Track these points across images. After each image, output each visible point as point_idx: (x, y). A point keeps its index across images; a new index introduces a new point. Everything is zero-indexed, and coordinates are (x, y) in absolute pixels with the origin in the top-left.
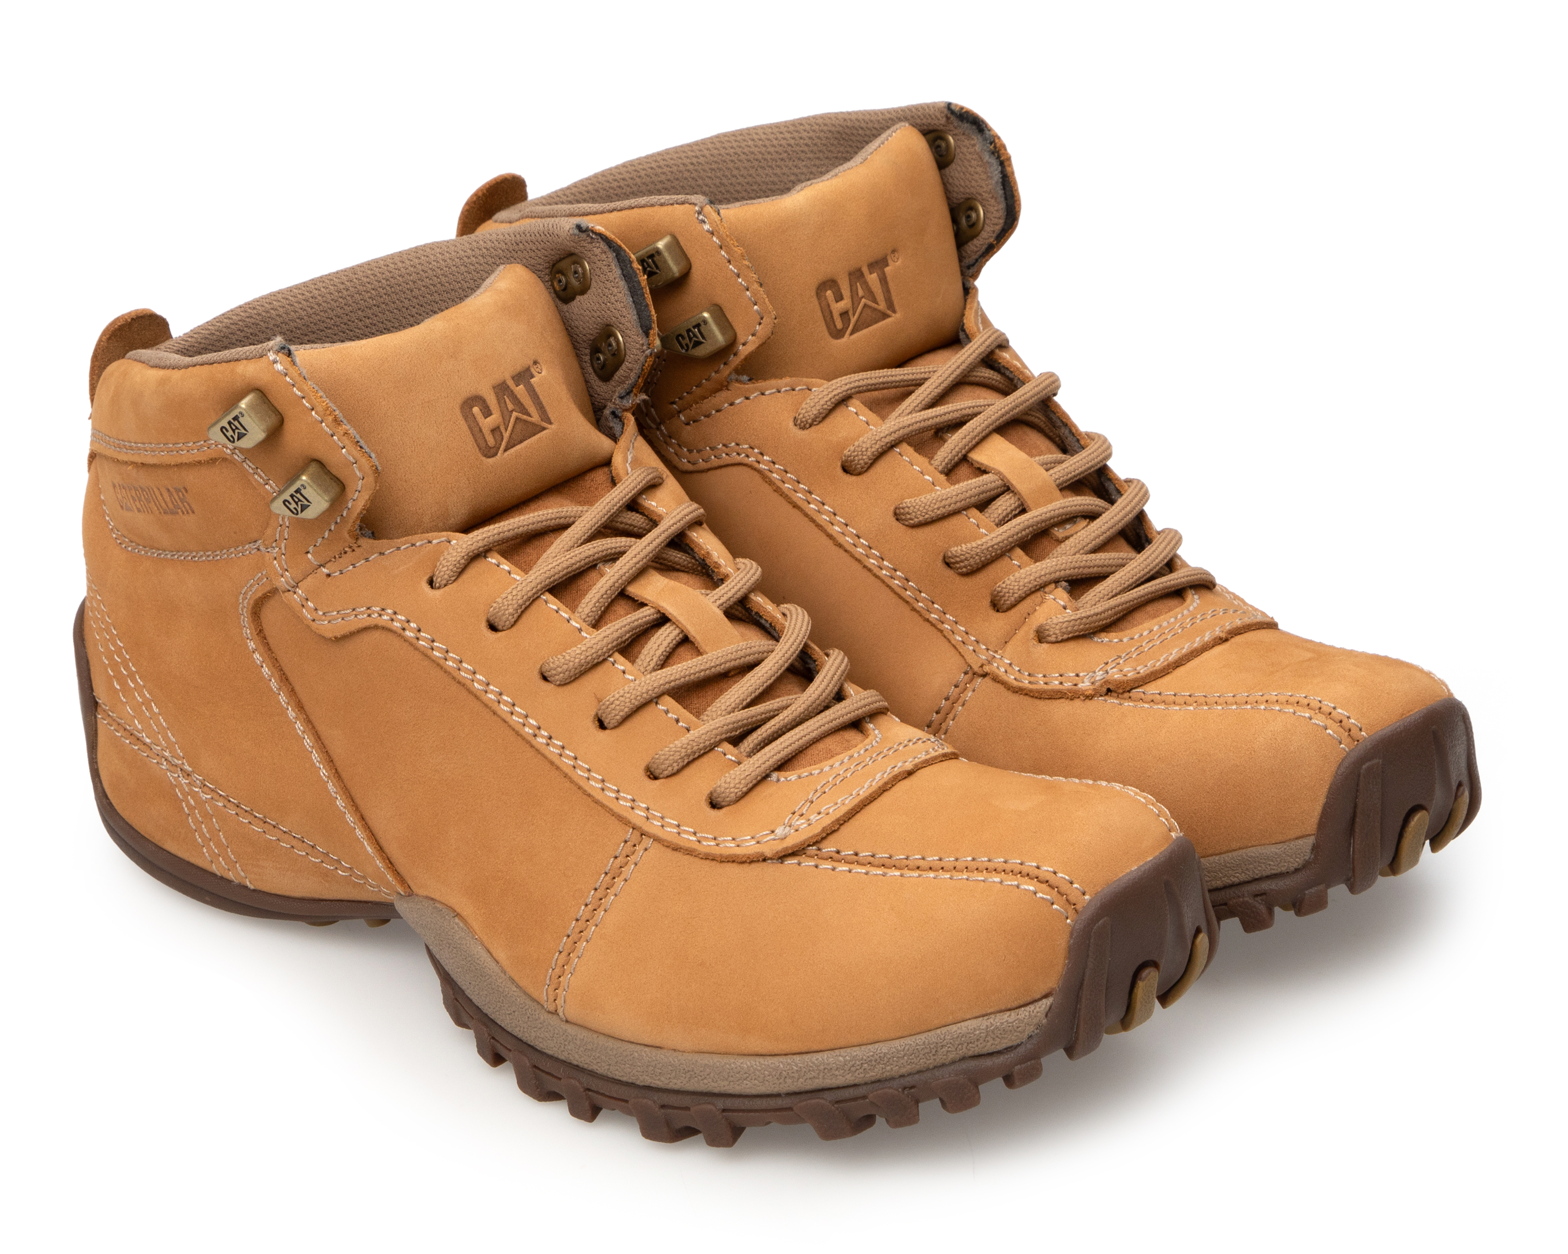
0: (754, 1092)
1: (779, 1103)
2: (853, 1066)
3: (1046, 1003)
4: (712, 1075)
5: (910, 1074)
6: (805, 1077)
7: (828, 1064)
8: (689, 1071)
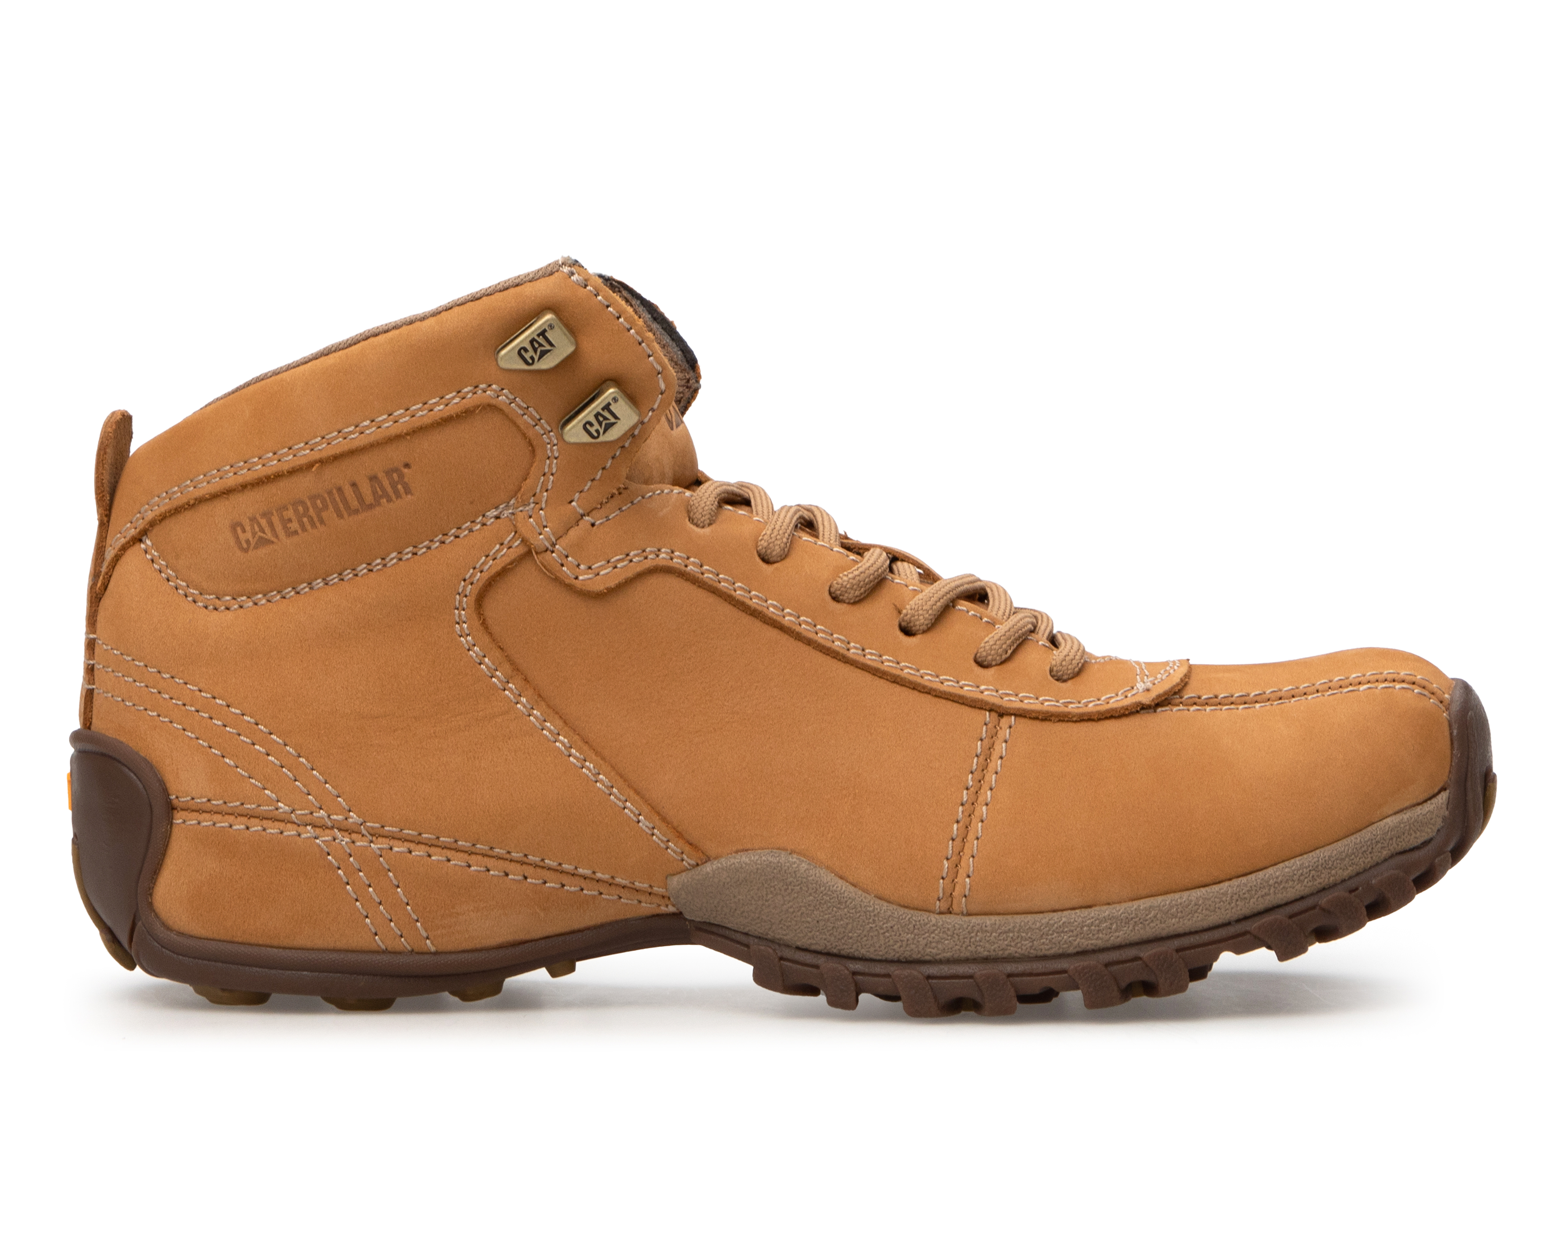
0: (1205, 924)
1: (1231, 930)
2: (1302, 874)
3: (1444, 796)
4: (1159, 916)
5: (1350, 878)
6: (1257, 896)
7: (1277, 878)
8: (1132, 919)
